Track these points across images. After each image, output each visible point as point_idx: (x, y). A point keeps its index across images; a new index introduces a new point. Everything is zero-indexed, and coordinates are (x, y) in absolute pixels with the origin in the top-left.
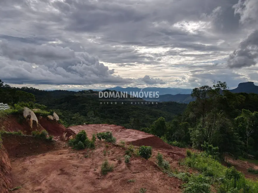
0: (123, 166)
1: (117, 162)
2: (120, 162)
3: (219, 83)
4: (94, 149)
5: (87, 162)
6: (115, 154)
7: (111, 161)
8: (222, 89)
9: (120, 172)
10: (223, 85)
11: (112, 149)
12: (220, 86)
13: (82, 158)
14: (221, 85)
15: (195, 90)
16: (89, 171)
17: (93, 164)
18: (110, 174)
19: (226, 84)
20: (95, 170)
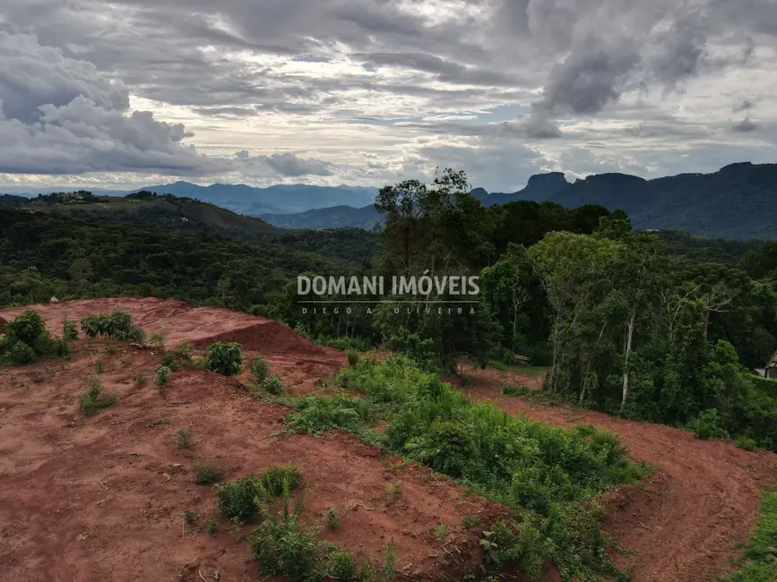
0: (149, 393)
1: (132, 385)
2: (141, 384)
3: (447, 174)
4: (68, 360)
5: (40, 394)
6: (130, 369)
7: (116, 385)
8: (454, 190)
9: (136, 406)
10: (457, 179)
11: (126, 357)
12: (451, 181)
13: (25, 384)
14: (452, 178)
15: (386, 192)
16: (43, 413)
17: (58, 397)
18: (108, 412)
19: (464, 176)
20: (62, 409)
